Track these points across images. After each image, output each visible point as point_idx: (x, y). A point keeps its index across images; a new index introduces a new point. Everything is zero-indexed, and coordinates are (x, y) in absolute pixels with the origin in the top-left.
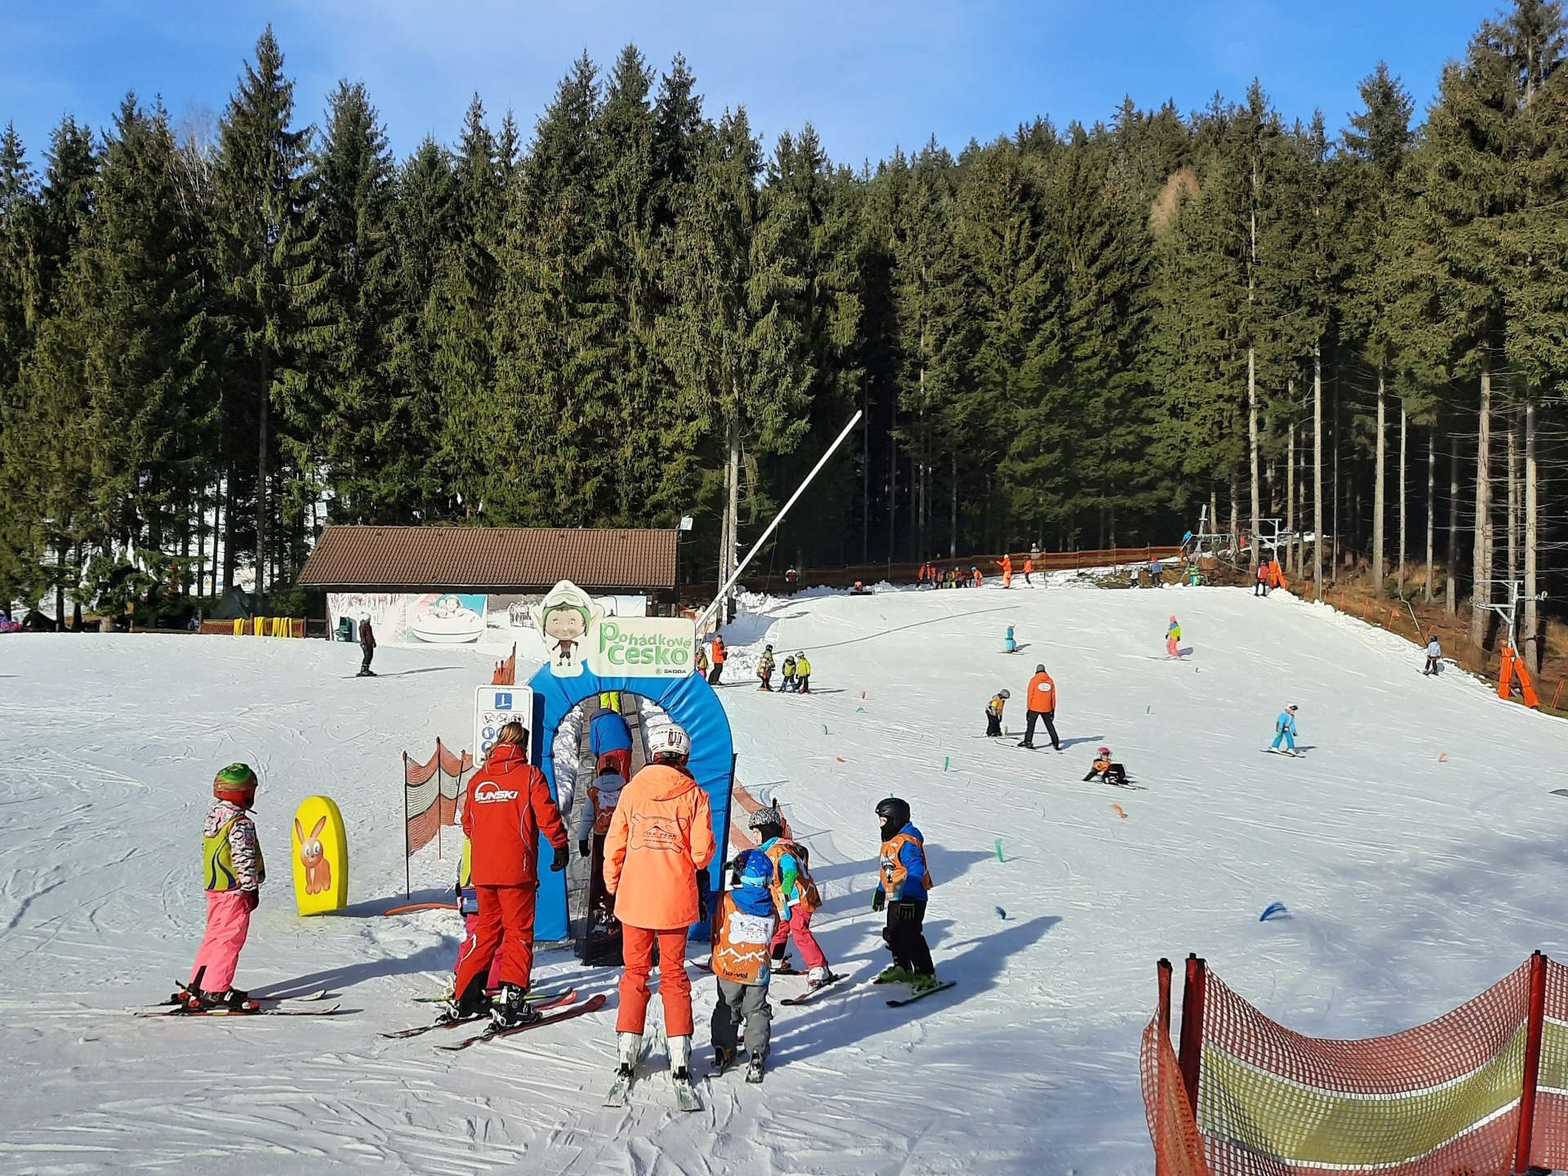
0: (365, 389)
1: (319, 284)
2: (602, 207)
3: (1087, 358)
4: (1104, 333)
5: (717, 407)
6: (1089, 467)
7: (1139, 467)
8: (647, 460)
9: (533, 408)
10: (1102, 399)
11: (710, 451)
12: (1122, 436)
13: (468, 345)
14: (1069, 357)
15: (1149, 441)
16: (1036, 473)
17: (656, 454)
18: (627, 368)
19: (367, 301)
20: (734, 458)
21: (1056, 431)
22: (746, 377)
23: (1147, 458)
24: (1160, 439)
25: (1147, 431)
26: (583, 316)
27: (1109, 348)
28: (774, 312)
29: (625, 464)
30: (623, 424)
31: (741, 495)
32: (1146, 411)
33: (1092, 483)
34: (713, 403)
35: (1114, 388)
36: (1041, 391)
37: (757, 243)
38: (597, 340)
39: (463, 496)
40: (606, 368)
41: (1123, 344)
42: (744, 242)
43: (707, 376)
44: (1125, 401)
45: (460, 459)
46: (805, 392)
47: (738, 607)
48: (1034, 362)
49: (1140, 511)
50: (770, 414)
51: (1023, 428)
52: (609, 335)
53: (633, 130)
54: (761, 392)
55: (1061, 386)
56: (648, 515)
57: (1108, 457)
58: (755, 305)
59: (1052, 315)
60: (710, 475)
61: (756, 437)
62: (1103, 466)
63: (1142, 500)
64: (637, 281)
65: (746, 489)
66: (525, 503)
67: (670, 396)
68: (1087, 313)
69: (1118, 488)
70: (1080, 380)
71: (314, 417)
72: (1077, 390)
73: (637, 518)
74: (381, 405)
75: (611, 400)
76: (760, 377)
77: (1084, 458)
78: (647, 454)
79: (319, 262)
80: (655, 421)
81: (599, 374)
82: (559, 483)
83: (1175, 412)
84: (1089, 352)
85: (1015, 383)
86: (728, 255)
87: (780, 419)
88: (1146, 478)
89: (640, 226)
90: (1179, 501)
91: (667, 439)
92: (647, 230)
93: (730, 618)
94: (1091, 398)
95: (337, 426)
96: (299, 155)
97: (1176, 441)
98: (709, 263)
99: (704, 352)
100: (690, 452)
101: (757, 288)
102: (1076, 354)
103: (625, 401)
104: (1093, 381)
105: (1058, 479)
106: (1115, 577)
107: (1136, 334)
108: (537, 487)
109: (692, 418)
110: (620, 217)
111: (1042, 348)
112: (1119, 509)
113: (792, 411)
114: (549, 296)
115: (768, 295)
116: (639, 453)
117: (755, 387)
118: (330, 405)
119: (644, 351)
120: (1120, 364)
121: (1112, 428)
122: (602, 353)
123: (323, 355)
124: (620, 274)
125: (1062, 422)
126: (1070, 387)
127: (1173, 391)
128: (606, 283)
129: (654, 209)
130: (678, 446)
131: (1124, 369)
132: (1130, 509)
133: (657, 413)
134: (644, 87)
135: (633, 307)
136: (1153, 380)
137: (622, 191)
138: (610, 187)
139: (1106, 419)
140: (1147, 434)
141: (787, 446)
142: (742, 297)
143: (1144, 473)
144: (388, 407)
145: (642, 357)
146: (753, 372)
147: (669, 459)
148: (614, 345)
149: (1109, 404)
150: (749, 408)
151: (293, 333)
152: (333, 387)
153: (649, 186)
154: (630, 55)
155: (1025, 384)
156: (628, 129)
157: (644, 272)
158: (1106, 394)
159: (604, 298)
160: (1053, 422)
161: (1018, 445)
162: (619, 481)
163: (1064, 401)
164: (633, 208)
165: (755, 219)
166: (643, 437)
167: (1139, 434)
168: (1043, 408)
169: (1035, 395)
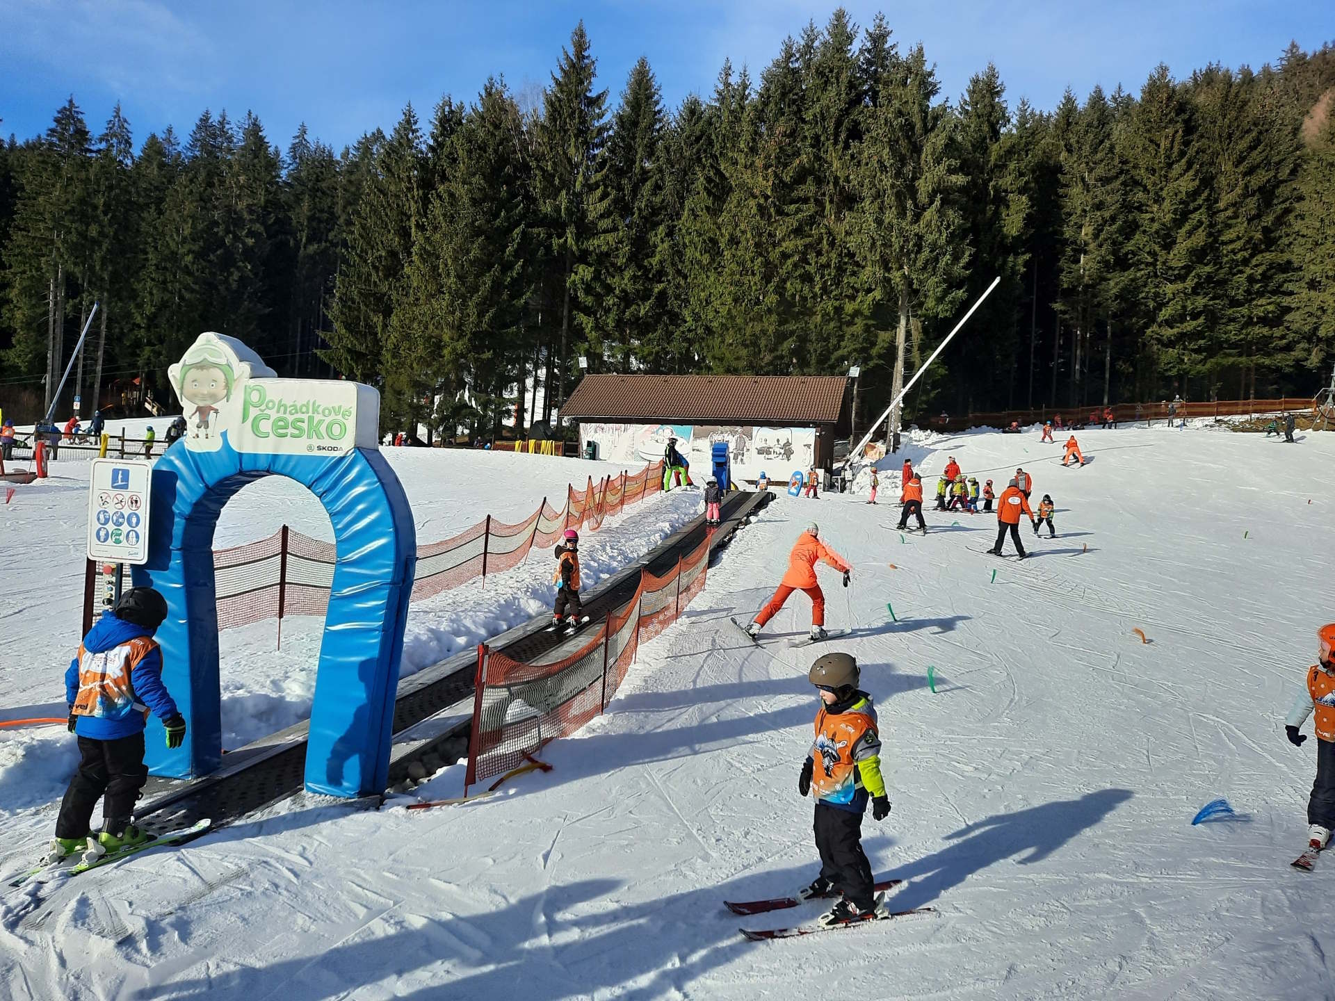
0: (634, 278)
1: (605, 203)
2: (808, 131)
3: (1232, 242)
4: (1250, 221)
5: (888, 280)
6: (1231, 332)
7: (1277, 332)
8: (832, 324)
9: (746, 287)
10: (1245, 275)
11: (884, 316)
12: (1264, 305)
13: (704, 241)
14: (1216, 241)
15: (1288, 310)
16: (1182, 337)
17: (840, 320)
18: (819, 254)
19: (639, 214)
20: (903, 322)
21: (1201, 301)
22: (913, 256)
23: (1285, 324)
24: (1298, 308)
25: (1286, 301)
26: (788, 215)
27: (1253, 233)
28: (937, 203)
29: (816, 327)
30: (814, 297)
31: (908, 351)
32: (1286, 285)
33: (1234, 345)
34: (885, 278)
35: (1256, 266)
36: (1188, 269)
37: (927, 149)
38: (798, 232)
39: (699, 356)
40: (804, 254)
41: (1266, 231)
42: (917, 149)
43: (881, 257)
44: (1266, 277)
45: (696, 327)
46: (963, 268)
47: (902, 439)
48: (1183, 245)
49: (1278, 369)
50: (932, 285)
51: (1170, 300)
52: (807, 228)
53: (835, 71)
54: (924, 268)
55: (1206, 265)
56: (832, 367)
57: (1250, 322)
58: (923, 198)
59: (1200, 207)
60: (883, 336)
61: (921, 305)
62: (1244, 331)
63: (1279, 359)
64: (831, 186)
65: (912, 346)
66: (738, 359)
67: (854, 274)
68: (1234, 205)
69: (1258, 350)
70: (1226, 259)
71: (599, 298)
72: (1221, 268)
73: (823, 369)
74: (646, 289)
75: (807, 278)
76: (925, 254)
77: (1226, 324)
78: (832, 319)
79: (606, 187)
80: (841, 293)
81: (796, 258)
82: (763, 342)
83: (1313, 285)
84: (1233, 236)
85: (1164, 263)
86: (902, 160)
87: (940, 289)
88: (1284, 341)
89: (836, 143)
90: (1314, 360)
91: (849, 307)
92: (841, 145)
93: (895, 449)
94: (1235, 274)
95: (614, 305)
96: (597, 111)
97: (1313, 309)
98: (886, 167)
99: (877, 237)
100: (867, 318)
101: (924, 187)
102: (1223, 238)
103: (817, 278)
104: (1237, 260)
105: (1202, 342)
106: (1250, 424)
107: (1280, 221)
108: (746, 346)
109: (869, 291)
110: (822, 139)
111: (1190, 233)
112: (1259, 367)
113: (952, 283)
114: (762, 201)
115: (933, 190)
116: (826, 318)
117: (919, 264)
118: (609, 289)
119: (834, 239)
120: (1263, 247)
121: (1254, 299)
122: (800, 243)
123: (607, 255)
124: (819, 181)
125: (1206, 294)
126: (1215, 264)
127: (1312, 267)
128: (809, 188)
129: (848, 129)
130: (857, 313)
131: (1267, 250)
132: (1268, 367)
133: (842, 287)
134: (850, 39)
135: (828, 206)
136: (1294, 258)
137: (823, 119)
138: (815, 116)
139: (1248, 292)
140: (1284, 304)
141: (947, 311)
142: (913, 191)
143: (1283, 337)
144: (651, 290)
145: (832, 244)
146: (919, 252)
147: (851, 323)
148: (810, 236)
149: (1251, 279)
150: (915, 281)
151: (588, 239)
152: (614, 277)
153: (846, 112)
154: (840, 16)
155: (1174, 264)
156: (831, 71)
157: (836, 178)
158: (1248, 271)
159: (805, 200)
160: (1198, 294)
161: (1165, 314)
162: (810, 341)
163: (1209, 277)
164: (831, 130)
165: (927, 131)
166: (829, 305)
167: (1278, 304)
168: (1190, 283)
169: (1183, 272)
